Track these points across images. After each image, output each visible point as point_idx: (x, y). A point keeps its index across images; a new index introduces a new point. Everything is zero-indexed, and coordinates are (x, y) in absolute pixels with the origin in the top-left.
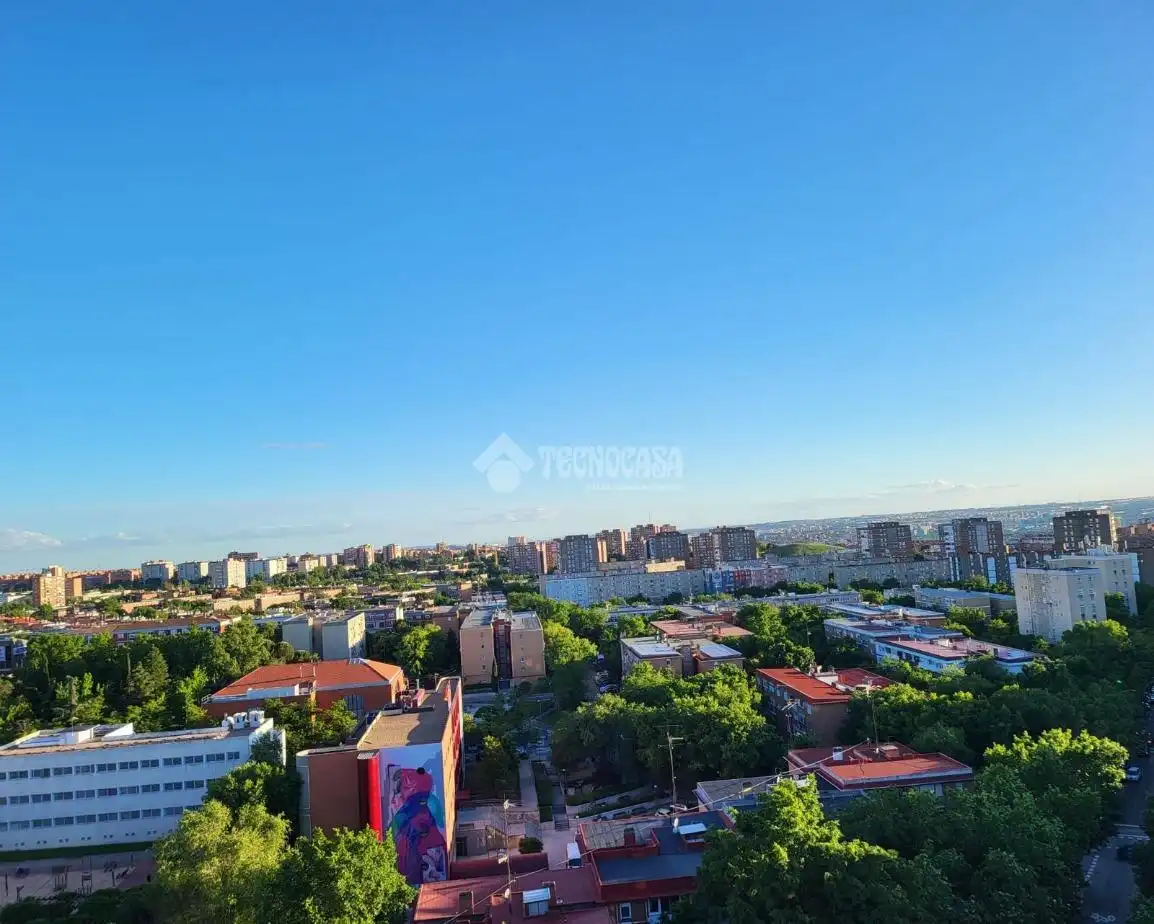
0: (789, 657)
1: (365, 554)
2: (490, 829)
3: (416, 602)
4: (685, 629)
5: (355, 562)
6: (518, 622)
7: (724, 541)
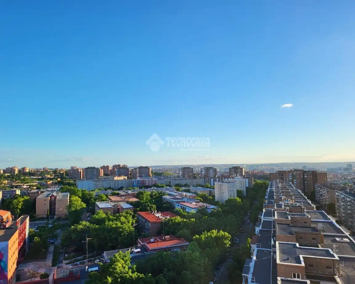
0: (148, 208)
1: (14, 170)
2: (31, 271)
3: (29, 188)
4: (118, 199)
5: (10, 173)
6: (60, 196)
7: (140, 170)
